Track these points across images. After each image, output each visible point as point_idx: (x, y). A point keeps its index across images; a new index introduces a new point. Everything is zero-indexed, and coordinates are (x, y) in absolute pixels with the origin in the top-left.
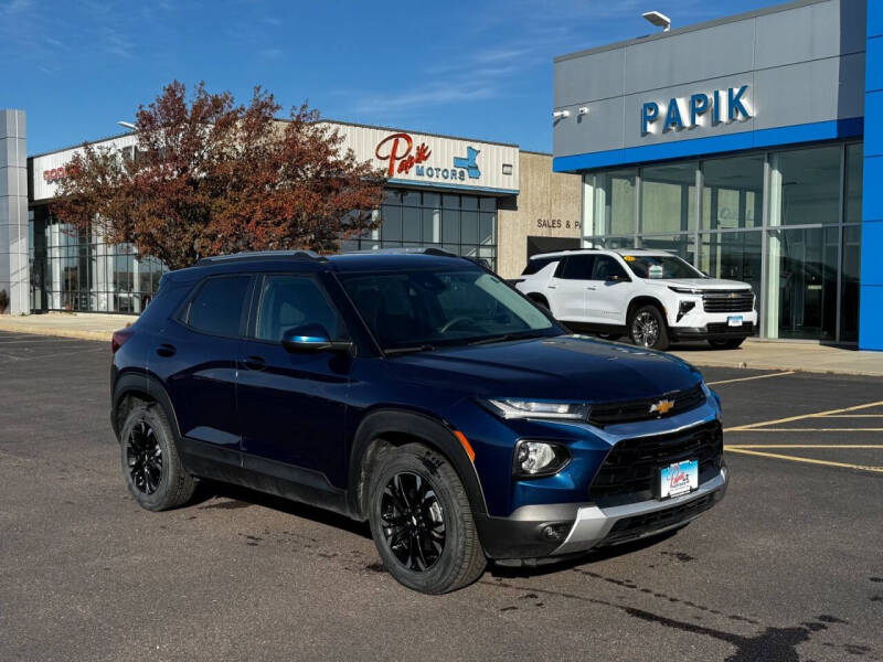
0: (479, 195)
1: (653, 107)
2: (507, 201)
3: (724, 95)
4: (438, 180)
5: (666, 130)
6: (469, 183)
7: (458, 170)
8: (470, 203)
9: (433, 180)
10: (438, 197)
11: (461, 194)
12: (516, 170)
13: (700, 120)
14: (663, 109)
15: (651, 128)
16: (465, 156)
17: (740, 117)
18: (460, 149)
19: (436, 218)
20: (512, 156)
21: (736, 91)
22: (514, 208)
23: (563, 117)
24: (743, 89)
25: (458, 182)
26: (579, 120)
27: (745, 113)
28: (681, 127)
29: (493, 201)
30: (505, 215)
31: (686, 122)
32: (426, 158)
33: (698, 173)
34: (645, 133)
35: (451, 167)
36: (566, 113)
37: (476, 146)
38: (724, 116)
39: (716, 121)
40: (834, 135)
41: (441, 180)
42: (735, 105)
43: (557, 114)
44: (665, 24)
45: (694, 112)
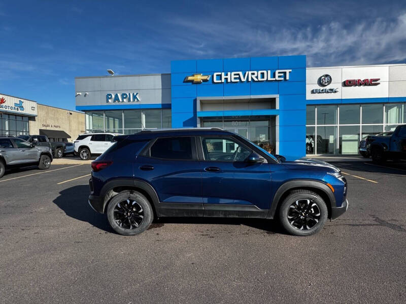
0: (23, 116)
1: (110, 95)
2: (32, 118)
3: (131, 94)
4: (9, 110)
5: (114, 101)
6: (20, 111)
7: (16, 107)
8: (19, 118)
9: (7, 110)
10: (7, 116)
11: (16, 115)
12: (36, 109)
13: (125, 100)
14: (113, 96)
15: (110, 101)
16: (19, 103)
17: (136, 100)
18: (17, 101)
19: (7, 122)
20: (34, 104)
21: (135, 94)
22: (35, 120)
23: (79, 95)
24: (137, 94)
25: (16, 111)
26: (85, 96)
27: (137, 99)
28: (119, 101)
29: (27, 118)
30: (31, 122)
31: (121, 100)
32: (4, 102)
33: (123, 114)
34: (108, 102)
35: (13, 106)
36: (80, 94)
37: (22, 100)
38: (132, 100)
39: (129, 100)
40: (161, 107)
41: (10, 110)
42: (135, 97)
43: (78, 93)
44: (112, 74)
45: (123, 98)
